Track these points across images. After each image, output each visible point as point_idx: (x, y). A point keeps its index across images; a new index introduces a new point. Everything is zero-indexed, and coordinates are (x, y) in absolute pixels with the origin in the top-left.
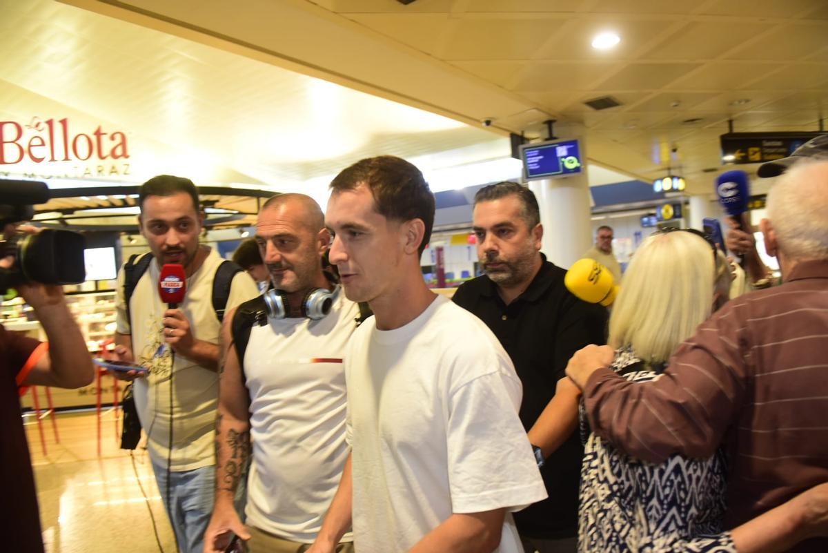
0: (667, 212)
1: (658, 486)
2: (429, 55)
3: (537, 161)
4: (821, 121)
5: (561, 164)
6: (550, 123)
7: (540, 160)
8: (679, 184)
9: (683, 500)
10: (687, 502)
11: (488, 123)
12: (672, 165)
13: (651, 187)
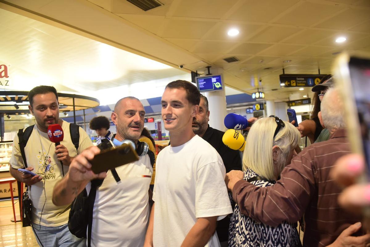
0: (257, 107)
1: (271, 235)
2: (156, 35)
3: (203, 84)
4: (319, 70)
5: (213, 85)
6: (208, 68)
7: (204, 83)
8: (262, 95)
9: (283, 241)
10: (285, 242)
11: (182, 67)
12: (259, 87)
13: (251, 96)
